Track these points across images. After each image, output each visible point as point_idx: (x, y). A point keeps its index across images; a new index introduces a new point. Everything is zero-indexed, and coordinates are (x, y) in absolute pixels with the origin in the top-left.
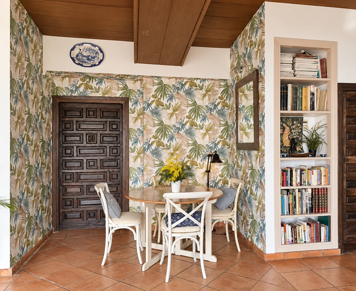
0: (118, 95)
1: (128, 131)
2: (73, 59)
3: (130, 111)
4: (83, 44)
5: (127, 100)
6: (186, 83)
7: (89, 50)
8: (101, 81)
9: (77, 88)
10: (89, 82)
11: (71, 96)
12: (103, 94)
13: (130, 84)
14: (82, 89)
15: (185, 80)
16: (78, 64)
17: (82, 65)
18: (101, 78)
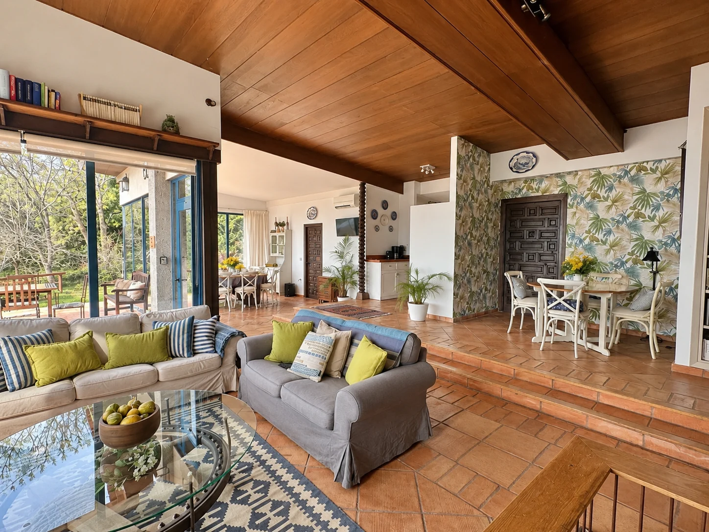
0: (556, 192)
1: (565, 226)
2: (511, 169)
3: (568, 206)
4: (519, 154)
5: (566, 195)
6: (632, 168)
7: (524, 157)
8: (541, 182)
9: (520, 190)
10: (531, 183)
11: (516, 198)
12: (543, 193)
13: (569, 179)
14: (524, 191)
15: (630, 166)
16: (516, 172)
17: (518, 172)
18: (542, 178)
